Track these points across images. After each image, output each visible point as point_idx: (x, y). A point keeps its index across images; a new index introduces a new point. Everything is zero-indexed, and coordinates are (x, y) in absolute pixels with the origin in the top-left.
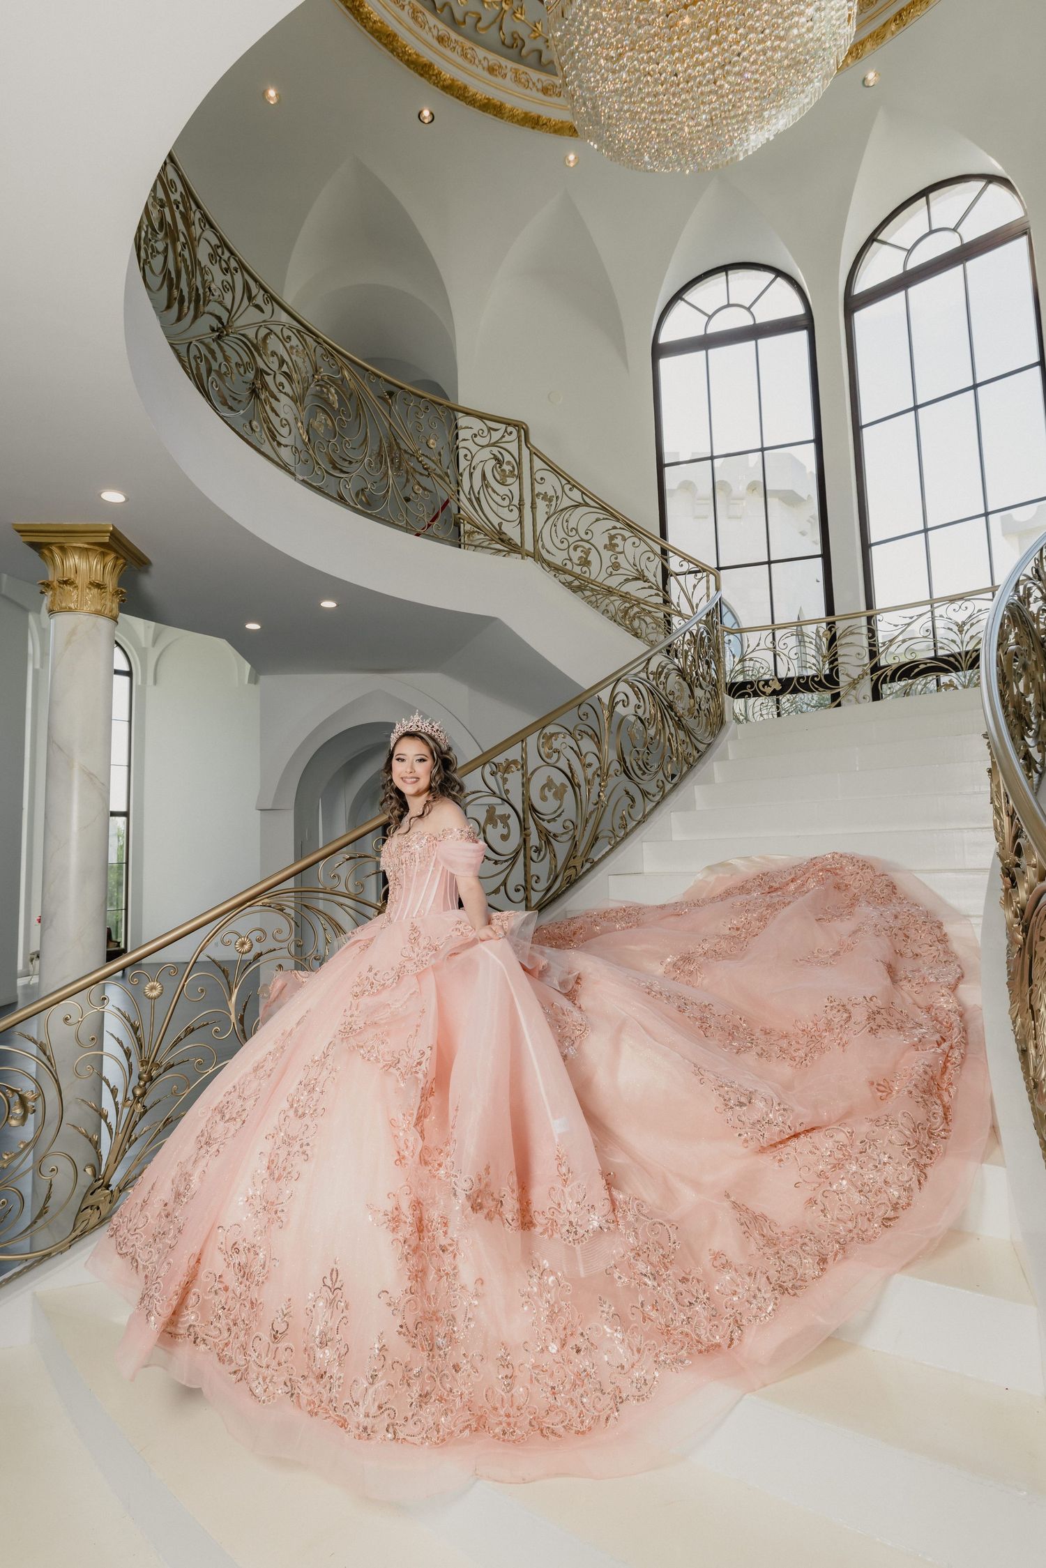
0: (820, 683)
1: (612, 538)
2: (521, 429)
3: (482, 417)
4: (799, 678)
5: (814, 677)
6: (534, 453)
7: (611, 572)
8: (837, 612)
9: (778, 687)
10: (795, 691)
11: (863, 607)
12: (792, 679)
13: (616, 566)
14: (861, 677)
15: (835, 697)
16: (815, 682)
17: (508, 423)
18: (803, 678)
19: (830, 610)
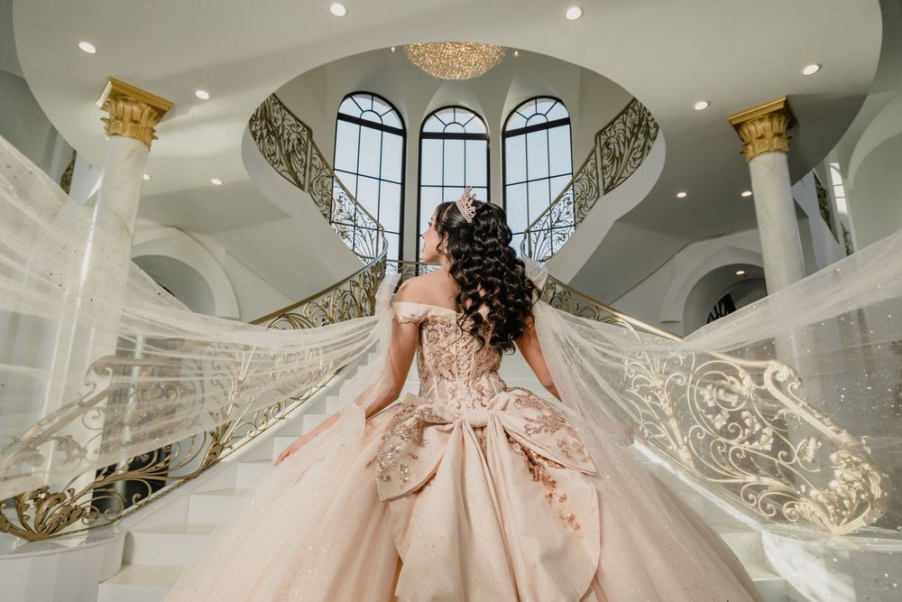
1: (341, 197)
2: (309, 130)
3: (296, 119)
6: (313, 144)
13: (341, 211)
17: (305, 126)
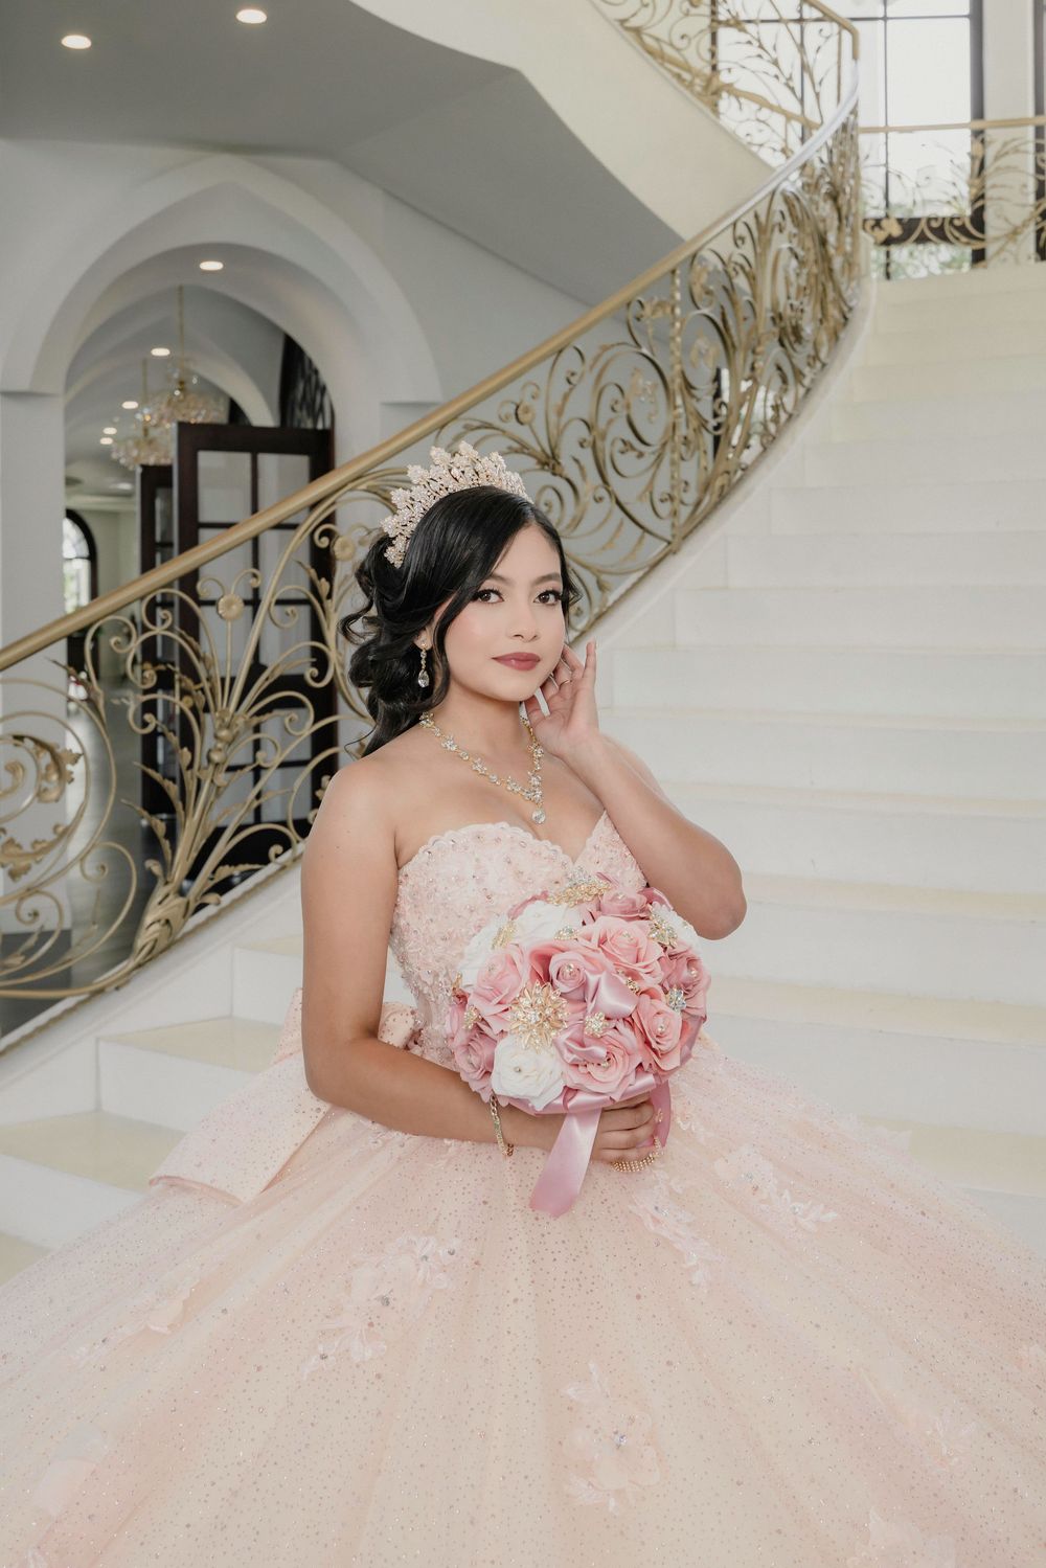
0: (962, 229)
4: (929, 220)
5: (952, 220)
7: (688, 11)
8: (991, 113)
9: (896, 231)
10: (922, 239)
11: (1030, 112)
12: (918, 220)
14: (1025, 225)
15: (979, 257)
16: (957, 228)
18: (936, 219)
19: (978, 112)
